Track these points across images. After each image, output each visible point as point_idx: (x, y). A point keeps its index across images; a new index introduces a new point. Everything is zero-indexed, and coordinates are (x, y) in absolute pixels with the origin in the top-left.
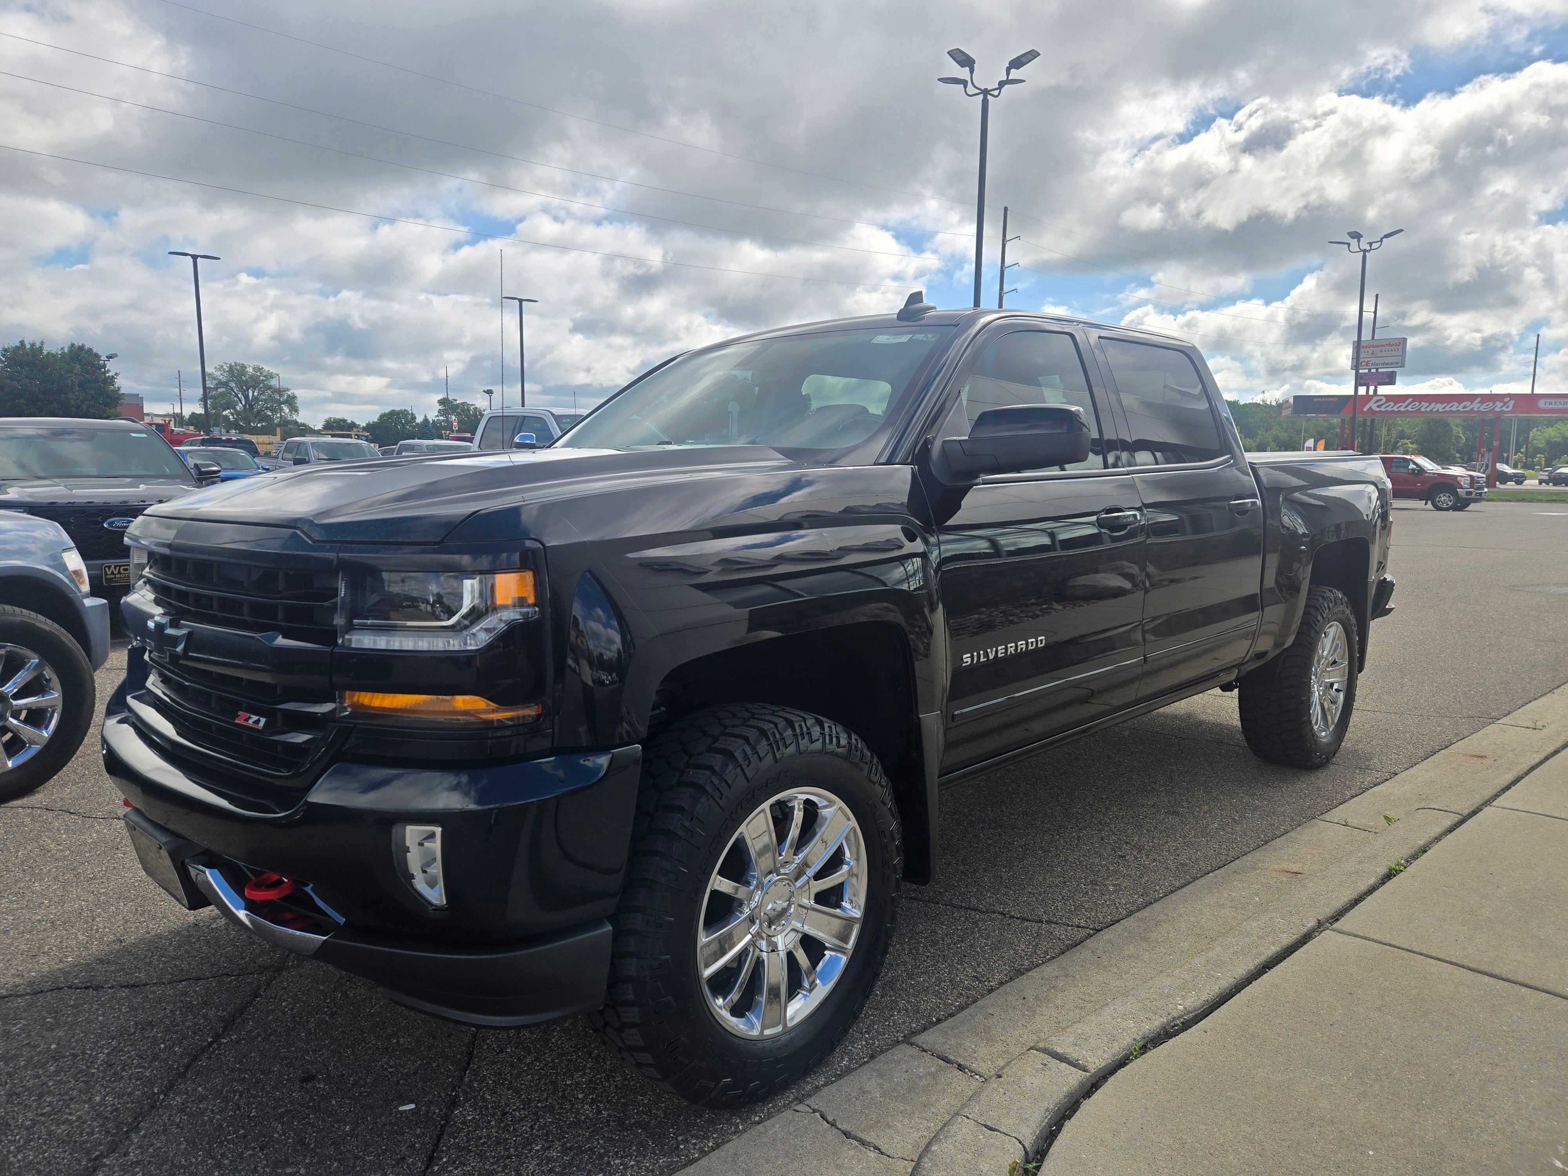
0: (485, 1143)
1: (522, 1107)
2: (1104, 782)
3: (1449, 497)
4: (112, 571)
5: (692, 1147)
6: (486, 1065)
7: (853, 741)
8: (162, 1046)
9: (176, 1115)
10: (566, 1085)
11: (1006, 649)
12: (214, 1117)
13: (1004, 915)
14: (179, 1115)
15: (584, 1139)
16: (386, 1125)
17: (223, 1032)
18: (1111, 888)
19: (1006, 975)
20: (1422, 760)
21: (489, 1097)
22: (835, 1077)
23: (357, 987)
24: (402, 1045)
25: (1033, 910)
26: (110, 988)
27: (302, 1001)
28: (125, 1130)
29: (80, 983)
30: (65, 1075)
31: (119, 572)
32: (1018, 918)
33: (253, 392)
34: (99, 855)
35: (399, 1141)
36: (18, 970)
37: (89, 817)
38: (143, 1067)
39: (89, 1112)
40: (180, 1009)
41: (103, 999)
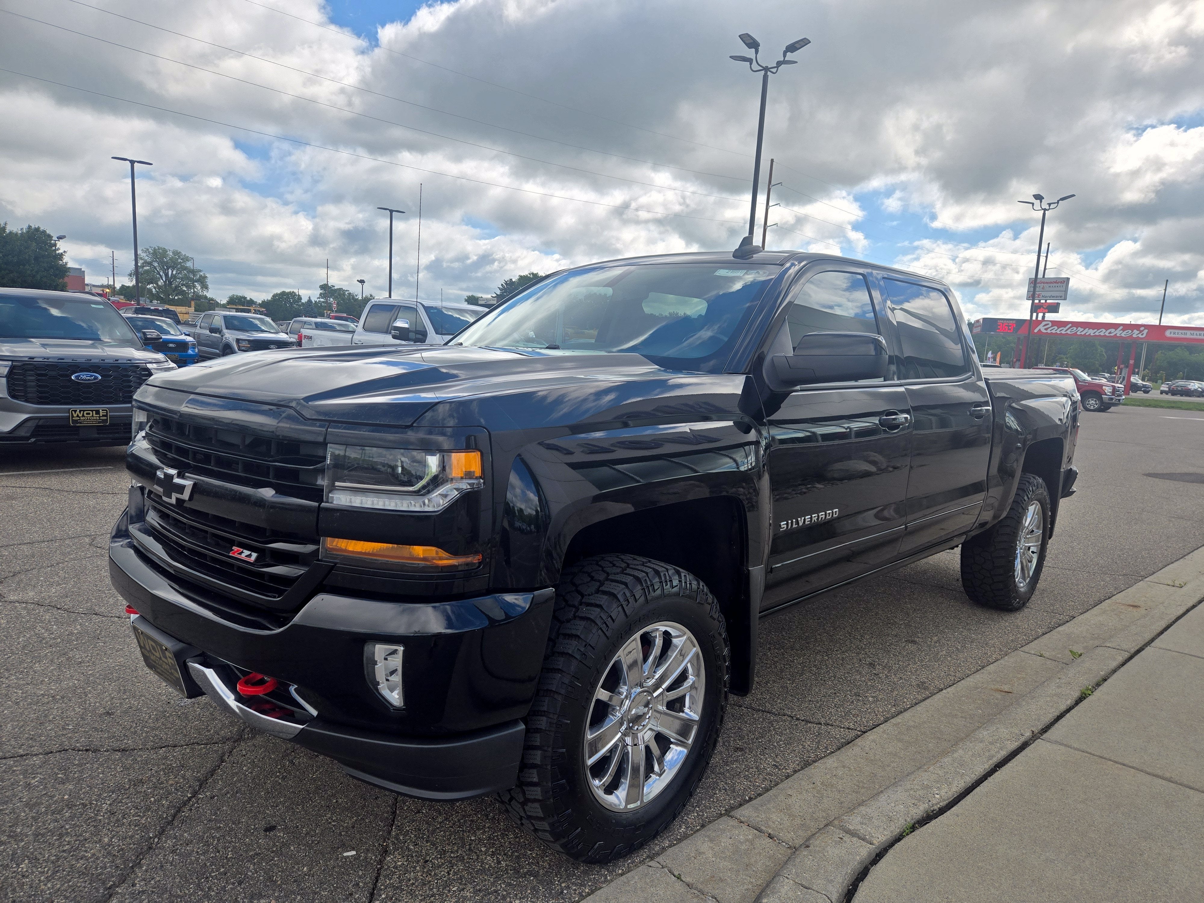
0: (413, 884)
1: (439, 856)
2: (857, 615)
3: (1096, 401)
4: (78, 415)
5: (573, 892)
6: (408, 822)
7: (701, 587)
8: (152, 799)
9: (169, 855)
10: (471, 840)
11: (811, 518)
12: (199, 858)
13: (792, 717)
14: (171, 855)
15: (490, 883)
16: (335, 867)
17: (199, 790)
18: (871, 699)
19: (798, 765)
20: (1093, 608)
21: (413, 848)
22: (676, 840)
23: (301, 757)
24: (340, 804)
25: (813, 714)
26: (105, 751)
27: (259, 767)
28: (131, 865)
29: (81, 746)
30: (79, 820)
31: (83, 416)
32: (803, 721)
33: (172, 271)
34: (84, 643)
35: (346, 881)
36: (30, 734)
37: (73, 612)
38: (139, 816)
39: (100, 851)
40: (163, 770)
41: (101, 760)
